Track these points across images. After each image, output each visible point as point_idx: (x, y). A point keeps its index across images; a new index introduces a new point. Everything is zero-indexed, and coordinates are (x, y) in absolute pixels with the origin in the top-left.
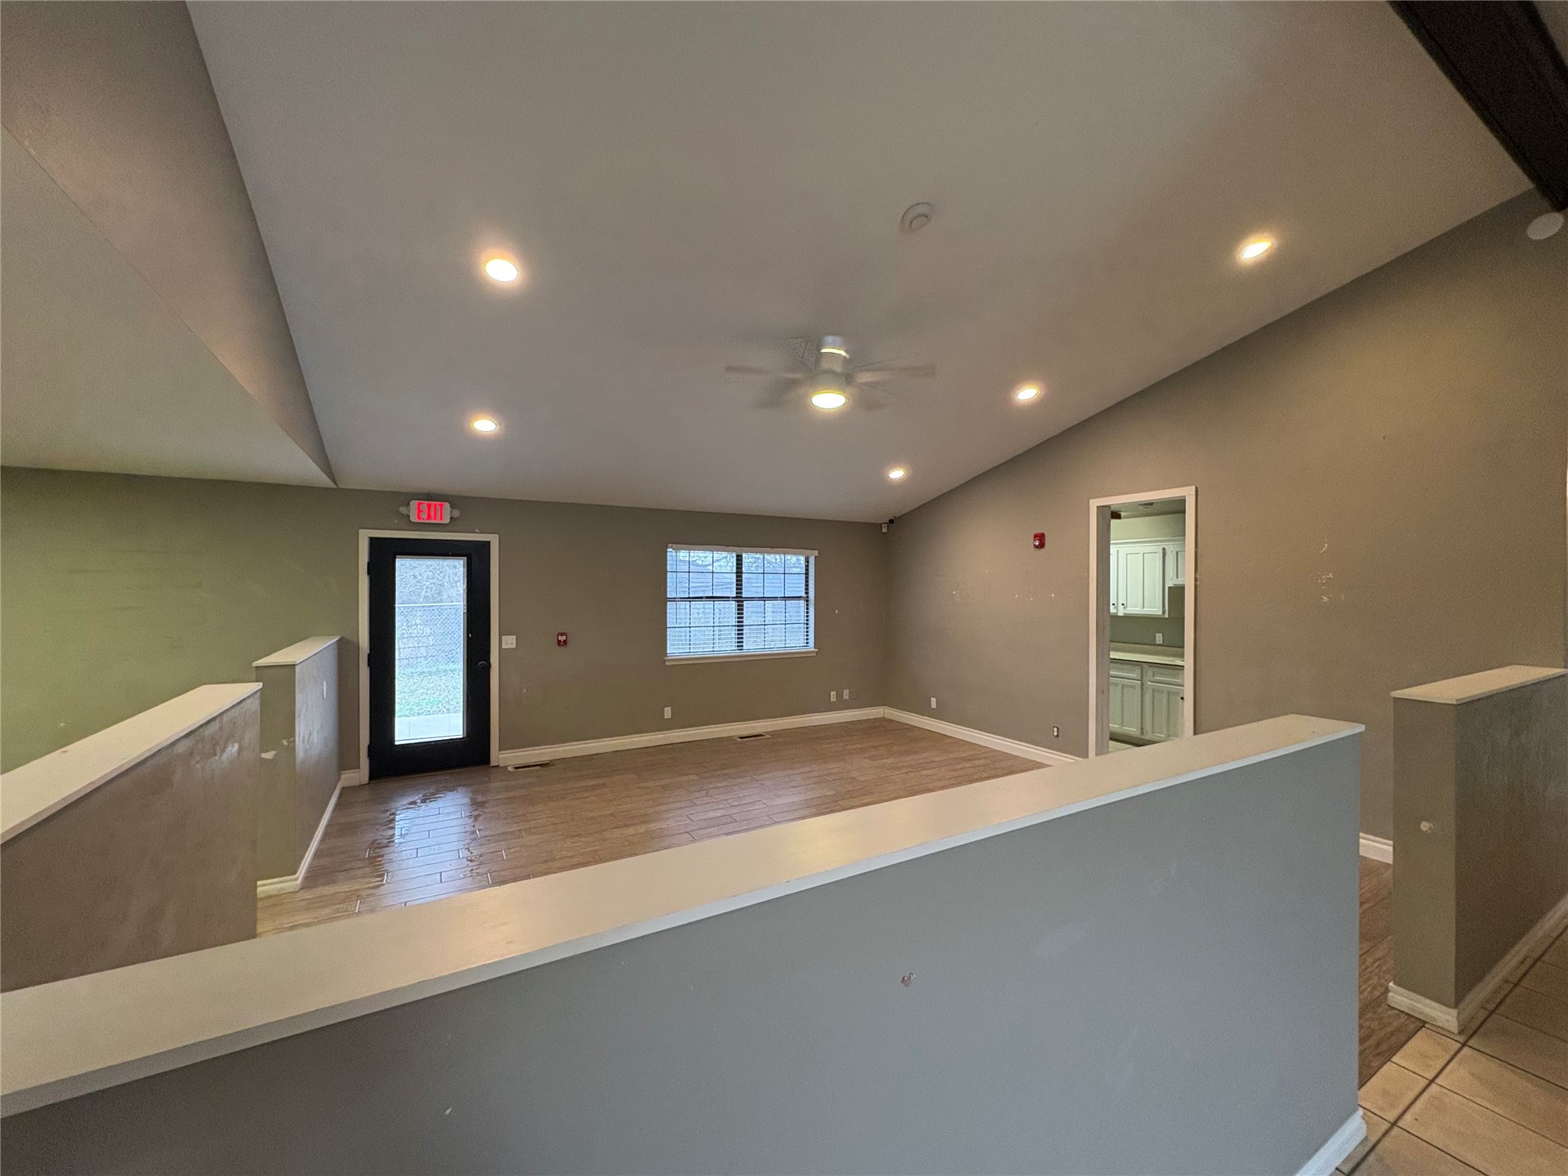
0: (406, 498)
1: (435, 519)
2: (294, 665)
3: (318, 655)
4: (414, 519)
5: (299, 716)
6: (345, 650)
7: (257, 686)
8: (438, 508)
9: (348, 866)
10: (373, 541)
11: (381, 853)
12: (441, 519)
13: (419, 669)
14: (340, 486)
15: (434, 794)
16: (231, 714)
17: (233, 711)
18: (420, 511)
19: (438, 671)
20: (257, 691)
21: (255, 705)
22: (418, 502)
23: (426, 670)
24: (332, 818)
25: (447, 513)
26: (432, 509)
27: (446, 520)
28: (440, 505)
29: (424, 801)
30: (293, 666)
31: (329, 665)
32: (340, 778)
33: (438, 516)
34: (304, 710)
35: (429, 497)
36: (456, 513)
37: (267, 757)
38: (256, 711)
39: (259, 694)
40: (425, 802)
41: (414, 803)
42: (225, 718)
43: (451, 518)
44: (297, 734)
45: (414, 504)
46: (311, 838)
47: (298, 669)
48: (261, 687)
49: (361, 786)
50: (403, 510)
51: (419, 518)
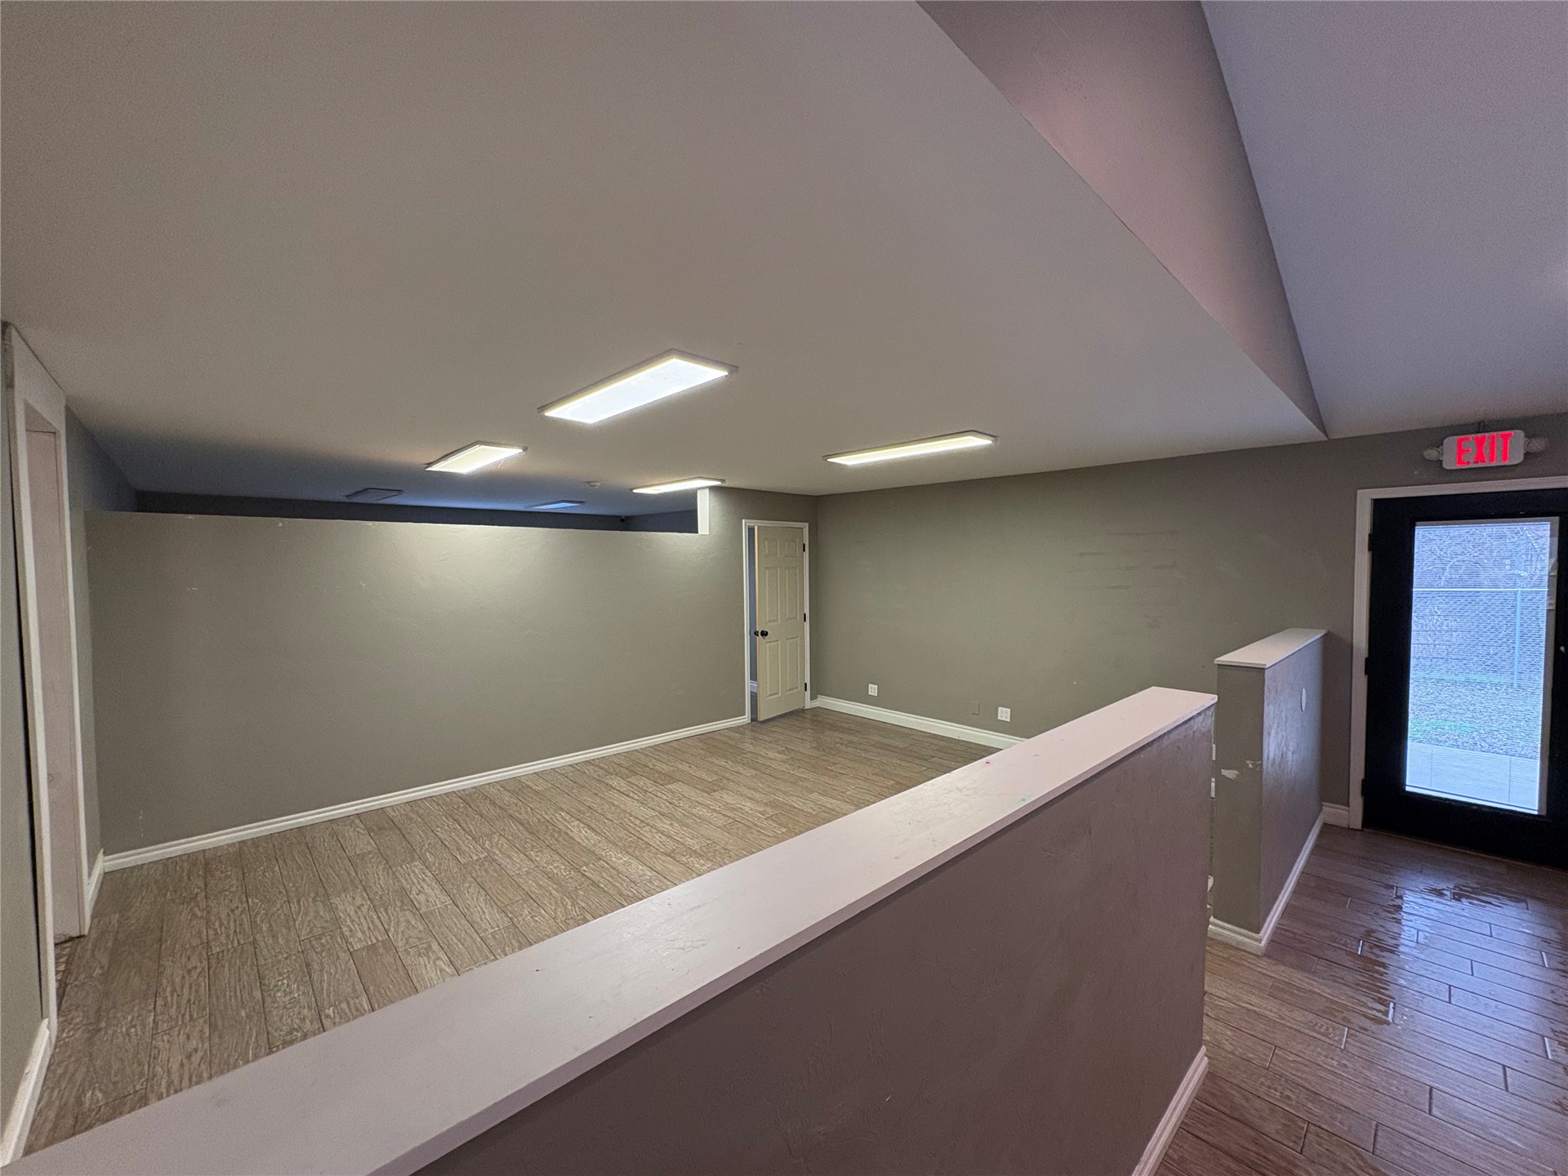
0: (1436, 436)
1: (1492, 459)
2: (1264, 669)
3: (1295, 655)
4: (1450, 463)
5: (1269, 734)
6: (1333, 650)
7: (1211, 699)
8: (1499, 443)
9: (1330, 954)
10: (1378, 504)
11: (1384, 960)
12: (1505, 458)
13: (1436, 675)
14: (1332, 438)
15: (1474, 891)
16: (1173, 736)
17: (1176, 732)
18: (1461, 451)
19: (1468, 681)
20: (1211, 706)
21: (1209, 722)
22: (1456, 438)
23: (1446, 677)
24: (1308, 863)
25: (1517, 446)
26: (1487, 444)
27: (1516, 457)
28: (1502, 436)
29: (1457, 897)
30: (1261, 670)
31: (1311, 669)
32: (1321, 809)
33: (1498, 453)
34: (1275, 726)
35: (1482, 427)
36: (1538, 445)
37: (1228, 776)
38: (1209, 731)
39: (1212, 709)
40: (1459, 900)
41: (1439, 893)
42: (1166, 741)
43: (1527, 455)
44: (1265, 757)
45: (1451, 443)
46: (1281, 886)
47: (1267, 674)
48: (1216, 700)
49: (1350, 830)
50: (1431, 454)
51: (1460, 462)
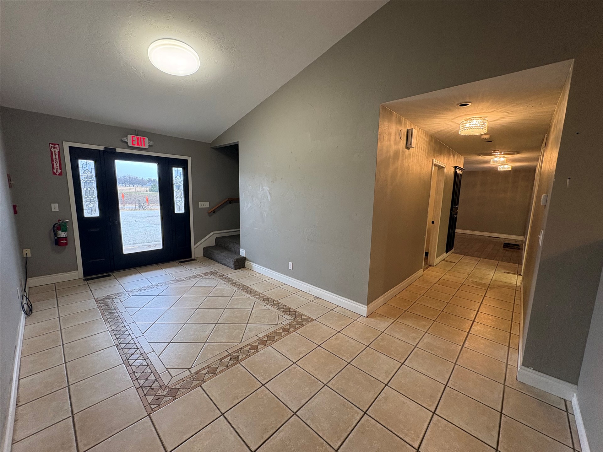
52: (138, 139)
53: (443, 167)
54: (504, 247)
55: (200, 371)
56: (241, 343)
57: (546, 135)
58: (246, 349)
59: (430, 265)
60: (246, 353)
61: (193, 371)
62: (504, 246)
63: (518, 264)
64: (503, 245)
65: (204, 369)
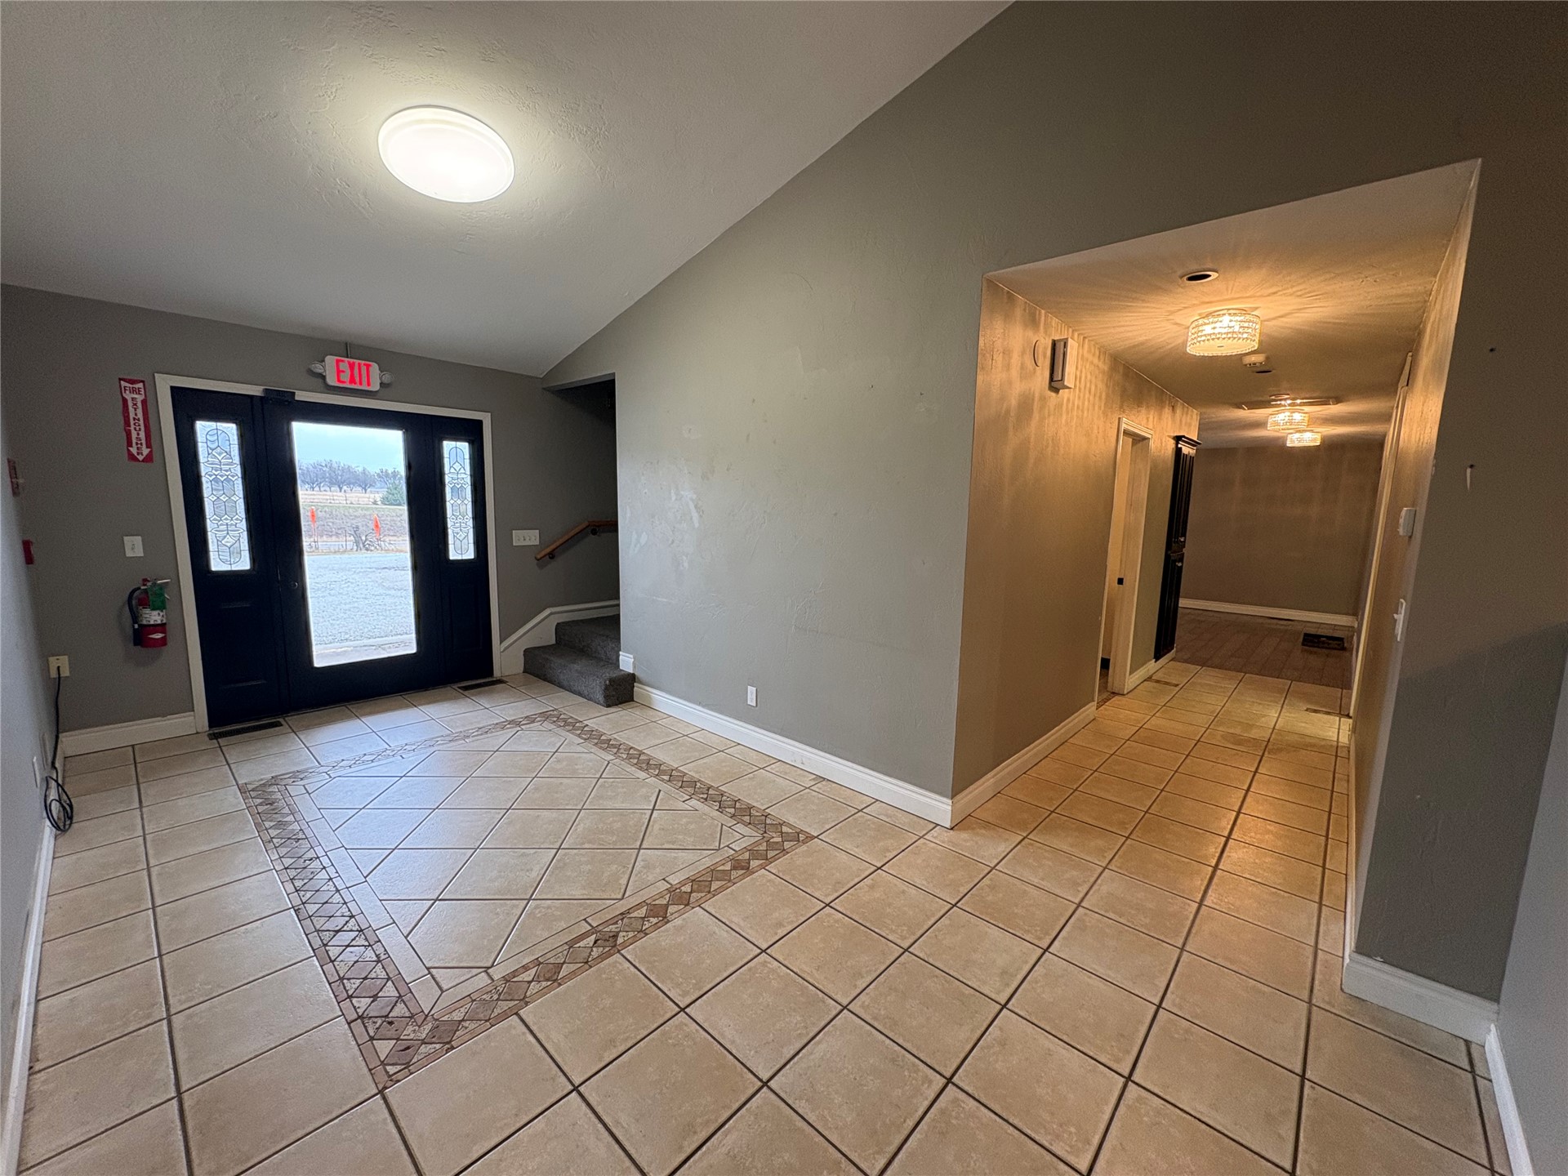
52: (352, 366)
53: (1145, 439)
54: (1303, 644)
55: (515, 973)
56: (623, 898)
57: (1410, 354)
58: (635, 914)
59: (1113, 693)
60: (637, 925)
61: (497, 973)
62: (1304, 640)
63: (1342, 689)
64: (1301, 639)
65: (525, 968)
